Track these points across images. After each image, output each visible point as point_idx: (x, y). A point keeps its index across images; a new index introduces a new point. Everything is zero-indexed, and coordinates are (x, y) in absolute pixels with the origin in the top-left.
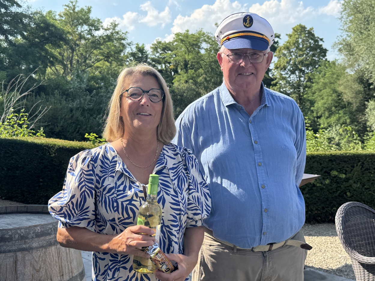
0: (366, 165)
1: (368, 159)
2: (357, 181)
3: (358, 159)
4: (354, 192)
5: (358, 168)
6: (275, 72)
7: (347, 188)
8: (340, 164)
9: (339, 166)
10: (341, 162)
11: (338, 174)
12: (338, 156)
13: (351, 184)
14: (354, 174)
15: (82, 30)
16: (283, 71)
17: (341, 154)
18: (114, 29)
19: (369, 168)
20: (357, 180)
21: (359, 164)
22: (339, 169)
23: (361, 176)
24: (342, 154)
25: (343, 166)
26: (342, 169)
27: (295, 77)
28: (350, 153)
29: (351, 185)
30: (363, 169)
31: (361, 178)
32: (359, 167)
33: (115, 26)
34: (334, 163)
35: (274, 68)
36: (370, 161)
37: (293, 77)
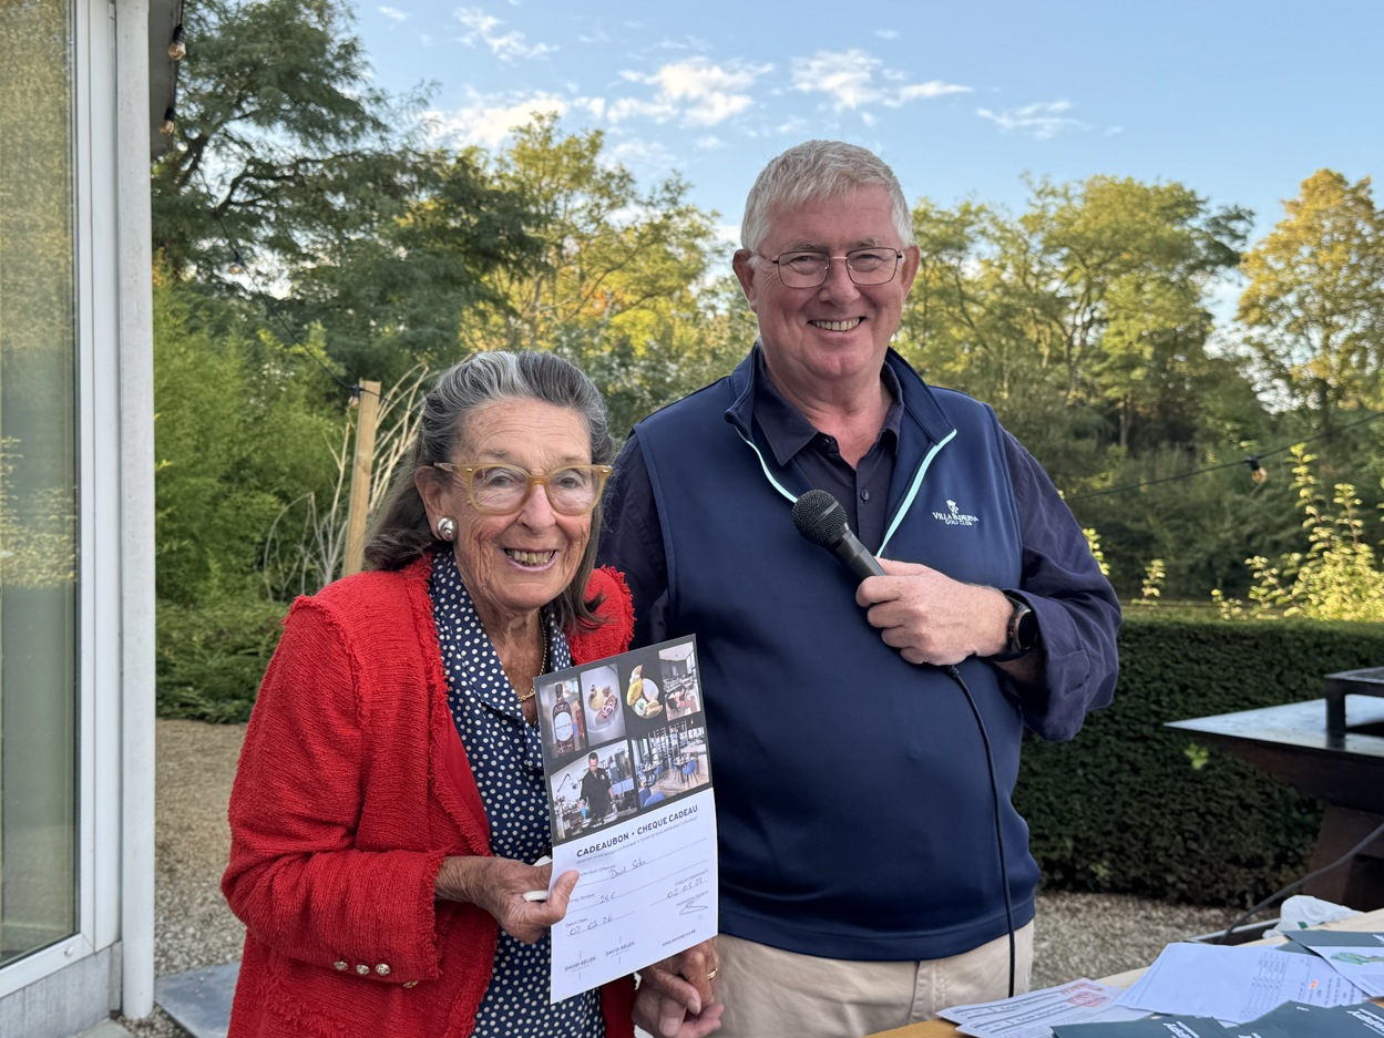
15: (570, 207)
18: (674, 202)
27: (1309, 354)
33: (681, 190)
37: (1302, 356)
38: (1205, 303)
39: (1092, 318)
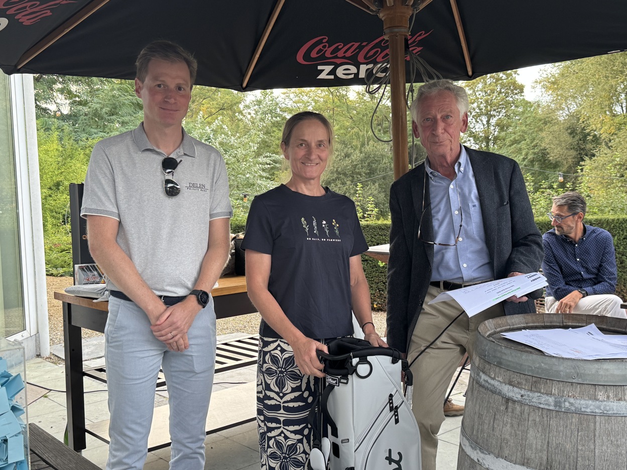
37: (479, 128)
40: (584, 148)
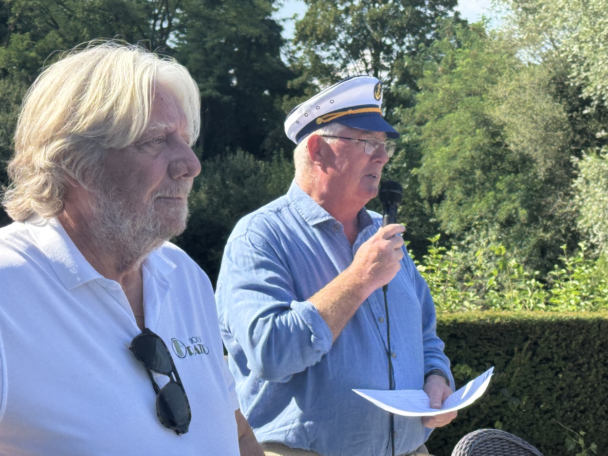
0: (543, 350)
1: (547, 334)
2: (521, 391)
3: (522, 334)
4: (512, 420)
5: (522, 358)
6: (299, 49)
7: (496, 410)
8: (477, 346)
9: (476, 352)
10: (479, 342)
11: (472, 372)
12: (473, 324)
13: (504, 399)
14: (512, 374)
16: (322, 49)
17: (481, 320)
19: (550, 357)
20: (521, 388)
21: (526, 345)
22: (475, 358)
23: (531, 378)
24: (484, 320)
25: (485, 351)
26: (482, 361)
28: (501, 318)
29: (504, 402)
30: (537, 360)
31: (531, 382)
32: (526, 354)
34: (463, 343)
35: (293, 37)
36: (553, 337)
38: (275, 16)
39: (170, 24)
40: (584, 129)
